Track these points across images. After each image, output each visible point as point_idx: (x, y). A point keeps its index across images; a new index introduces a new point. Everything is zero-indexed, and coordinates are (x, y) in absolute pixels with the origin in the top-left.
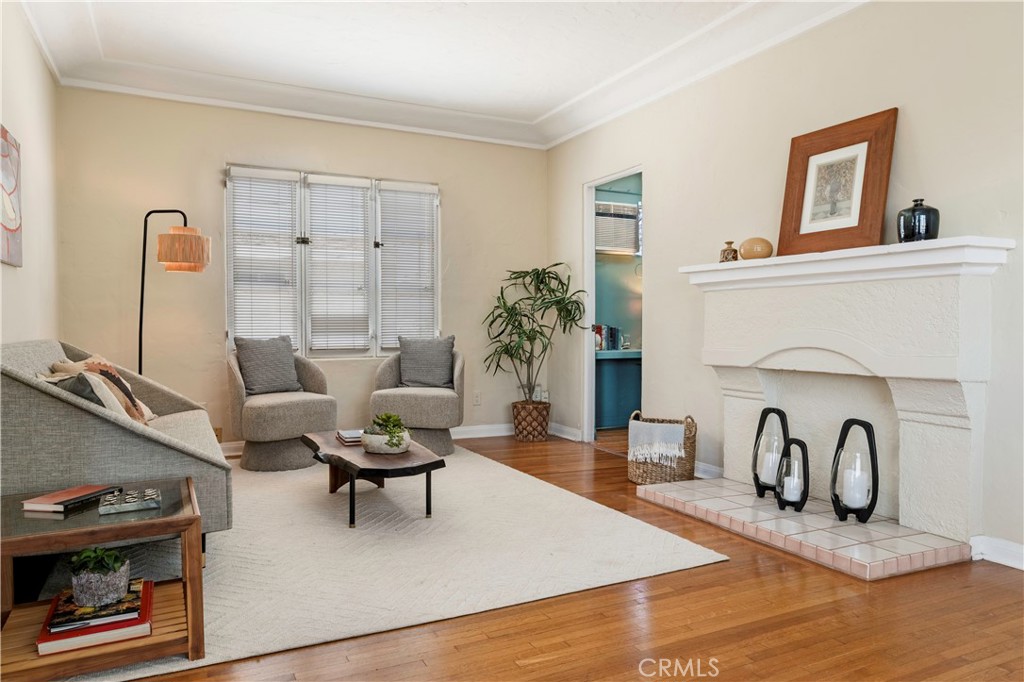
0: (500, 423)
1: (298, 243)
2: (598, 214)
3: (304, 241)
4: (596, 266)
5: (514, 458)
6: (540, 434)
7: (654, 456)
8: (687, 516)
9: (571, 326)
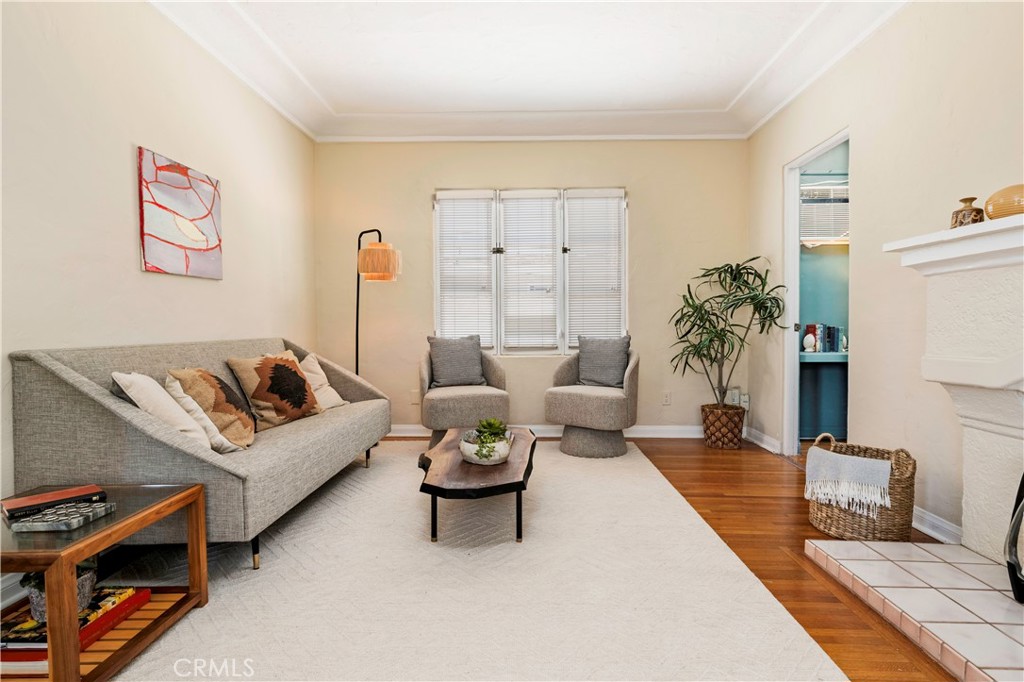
0: (692, 424)
1: (494, 252)
2: (804, 201)
3: (499, 251)
4: (801, 259)
5: (703, 468)
6: (731, 441)
7: (839, 498)
8: (870, 609)
9: (770, 325)
